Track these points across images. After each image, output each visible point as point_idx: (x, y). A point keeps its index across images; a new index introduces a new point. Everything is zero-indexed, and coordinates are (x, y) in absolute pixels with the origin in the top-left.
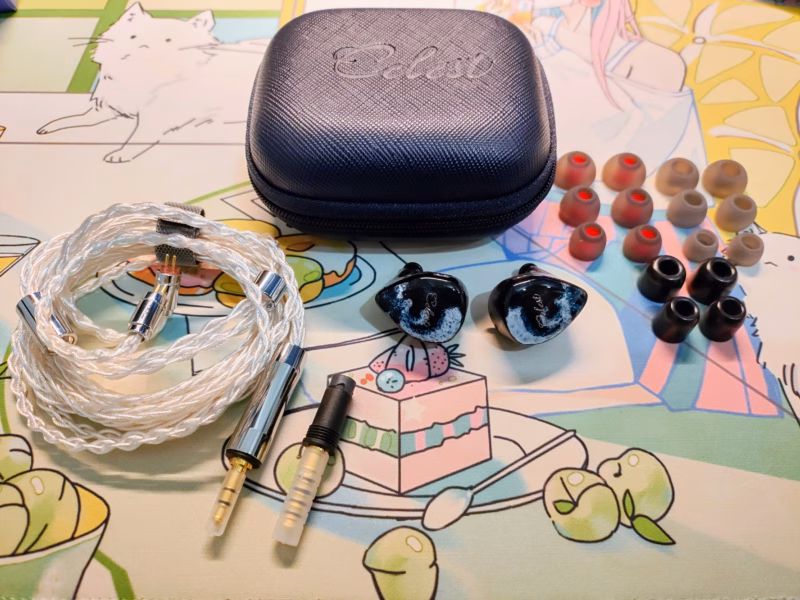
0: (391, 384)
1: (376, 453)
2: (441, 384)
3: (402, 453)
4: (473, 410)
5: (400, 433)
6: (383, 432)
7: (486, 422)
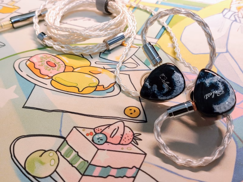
1: (74, 168)
2: (122, 149)
3: (85, 174)
4: (131, 167)
5: (90, 164)
6: (83, 160)
7: (134, 175)
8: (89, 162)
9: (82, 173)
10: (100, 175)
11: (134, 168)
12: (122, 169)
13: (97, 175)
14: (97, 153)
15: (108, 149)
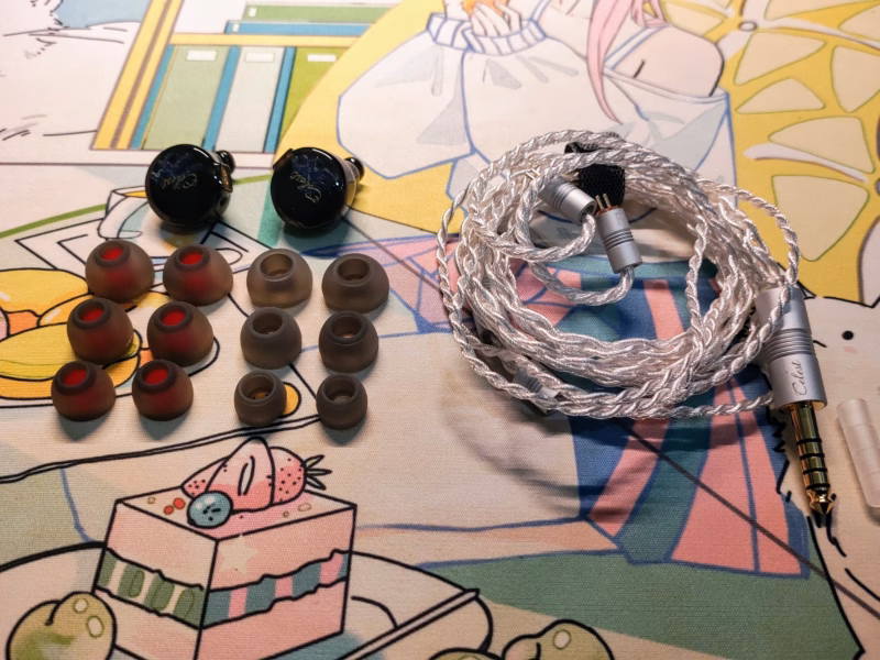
0: (210, 514)
1: (166, 620)
2: (285, 514)
3: (207, 622)
4: (326, 555)
5: (209, 591)
6: (183, 588)
7: (344, 574)
8: (205, 585)
9: (197, 623)
10: (250, 611)
11: (337, 555)
12: (304, 571)
13: (243, 613)
14: (219, 554)
15: (245, 531)
